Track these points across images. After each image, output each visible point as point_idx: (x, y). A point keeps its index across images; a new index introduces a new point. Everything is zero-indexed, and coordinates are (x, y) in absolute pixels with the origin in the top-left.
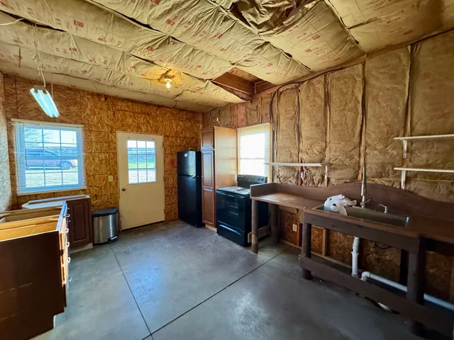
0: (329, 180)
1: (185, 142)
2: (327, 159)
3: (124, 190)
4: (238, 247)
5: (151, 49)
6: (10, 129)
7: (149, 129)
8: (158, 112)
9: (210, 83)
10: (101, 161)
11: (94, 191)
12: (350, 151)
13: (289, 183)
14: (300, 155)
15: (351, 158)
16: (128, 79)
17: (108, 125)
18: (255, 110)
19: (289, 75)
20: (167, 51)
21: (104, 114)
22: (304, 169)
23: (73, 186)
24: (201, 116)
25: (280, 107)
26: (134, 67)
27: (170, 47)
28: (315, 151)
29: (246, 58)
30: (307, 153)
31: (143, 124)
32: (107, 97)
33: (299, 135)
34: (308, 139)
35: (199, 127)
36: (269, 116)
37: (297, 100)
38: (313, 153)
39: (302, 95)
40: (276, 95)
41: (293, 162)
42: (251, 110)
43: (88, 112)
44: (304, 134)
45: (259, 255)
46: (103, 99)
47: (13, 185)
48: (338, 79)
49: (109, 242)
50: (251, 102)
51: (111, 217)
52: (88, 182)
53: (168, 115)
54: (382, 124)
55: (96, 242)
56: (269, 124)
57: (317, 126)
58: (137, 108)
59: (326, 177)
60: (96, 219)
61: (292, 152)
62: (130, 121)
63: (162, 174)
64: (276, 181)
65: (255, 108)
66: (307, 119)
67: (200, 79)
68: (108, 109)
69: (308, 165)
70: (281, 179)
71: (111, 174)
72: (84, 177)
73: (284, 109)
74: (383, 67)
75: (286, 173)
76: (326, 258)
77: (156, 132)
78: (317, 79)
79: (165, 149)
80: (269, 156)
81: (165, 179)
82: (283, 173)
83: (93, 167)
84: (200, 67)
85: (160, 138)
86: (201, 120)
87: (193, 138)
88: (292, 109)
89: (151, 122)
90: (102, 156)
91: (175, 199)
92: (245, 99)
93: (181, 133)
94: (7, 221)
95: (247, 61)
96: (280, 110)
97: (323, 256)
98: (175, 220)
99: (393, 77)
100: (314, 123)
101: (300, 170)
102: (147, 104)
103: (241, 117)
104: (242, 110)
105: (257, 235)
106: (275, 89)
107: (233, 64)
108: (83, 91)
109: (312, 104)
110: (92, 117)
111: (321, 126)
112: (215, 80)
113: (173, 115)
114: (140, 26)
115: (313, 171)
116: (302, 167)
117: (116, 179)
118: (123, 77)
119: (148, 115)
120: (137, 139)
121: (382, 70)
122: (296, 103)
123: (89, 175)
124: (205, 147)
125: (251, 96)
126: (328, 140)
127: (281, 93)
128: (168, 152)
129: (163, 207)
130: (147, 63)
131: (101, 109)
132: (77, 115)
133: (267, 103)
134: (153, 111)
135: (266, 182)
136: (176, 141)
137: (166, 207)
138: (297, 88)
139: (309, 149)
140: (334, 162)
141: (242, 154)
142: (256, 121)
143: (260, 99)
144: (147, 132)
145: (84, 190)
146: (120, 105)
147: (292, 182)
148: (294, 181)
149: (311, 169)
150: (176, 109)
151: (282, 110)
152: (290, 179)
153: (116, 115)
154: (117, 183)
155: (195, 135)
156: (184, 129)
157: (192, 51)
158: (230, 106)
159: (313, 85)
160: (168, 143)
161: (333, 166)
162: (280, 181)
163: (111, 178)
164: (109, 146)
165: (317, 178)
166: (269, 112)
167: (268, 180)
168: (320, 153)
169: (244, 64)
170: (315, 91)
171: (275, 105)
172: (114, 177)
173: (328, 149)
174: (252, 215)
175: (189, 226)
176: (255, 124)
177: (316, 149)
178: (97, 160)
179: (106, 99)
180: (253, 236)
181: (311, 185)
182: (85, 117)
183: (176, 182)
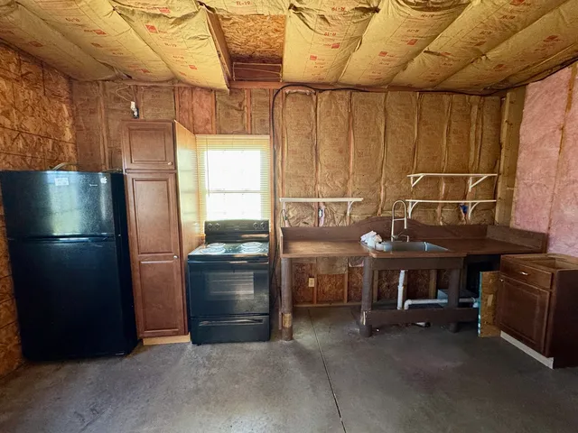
0: (350, 216)
2: (350, 193)
12: (373, 184)
13: (303, 225)
15: (373, 190)
18: (236, 110)
22: (322, 205)
25: (286, 115)
28: (337, 183)
30: (327, 185)
33: (317, 160)
34: (328, 166)
35: (60, 110)
36: (268, 125)
37: (313, 112)
38: (334, 185)
40: (280, 94)
41: (308, 197)
42: (229, 106)
48: (362, 102)
54: (399, 159)
56: (266, 137)
59: (348, 213)
61: (308, 182)
66: (327, 141)
69: (327, 200)
74: (401, 105)
75: (301, 213)
78: (340, 93)
80: (268, 188)
82: (296, 212)
86: (65, 94)
87: (48, 137)
88: (306, 123)
96: (288, 120)
97: (345, 304)
99: (407, 116)
100: (337, 148)
101: (317, 207)
103: (203, 114)
106: (277, 86)
109: (334, 123)
111: (344, 153)
115: (335, 208)
116: (319, 203)
121: (399, 107)
122: (313, 117)
127: (287, 95)
133: (263, 103)
139: (329, 180)
142: (241, 128)
143: (248, 92)
147: (309, 223)
148: (312, 222)
149: (333, 205)
151: (291, 122)
152: (305, 220)
155: (50, 130)
156: (13, 105)
159: (335, 98)
165: (338, 216)
168: (343, 185)
170: (337, 108)
171: (277, 110)
173: (351, 181)
175: (68, 366)
176: (238, 133)
177: (339, 180)
180: (288, 316)
181: (331, 225)
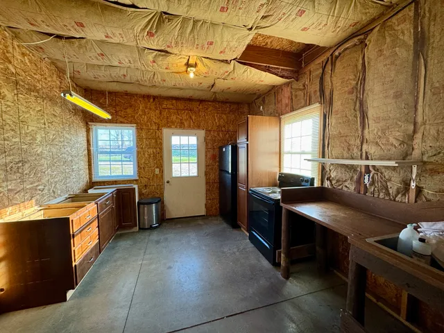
0: (419, 190)
1: (227, 136)
2: (416, 153)
3: (168, 182)
4: (265, 263)
5: (150, 34)
6: (88, 131)
7: (192, 124)
8: (201, 107)
9: (237, 64)
10: (150, 155)
11: (144, 181)
13: (345, 189)
14: (365, 147)
16: (159, 75)
17: (155, 123)
18: (301, 90)
19: (341, 23)
20: (166, 32)
21: (152, 114)
22: (371, 169)
23: (128, 176)
24: (246, 107)
25: (334, 79)
26: (154, 62)
27: (167, 27)
28: (392, 140)
29: (262, 14)
30: (377, 143)
31: (186, 120)
32: (155, 98)
33: (364, 116)
34: (377, 120)
36: (318, 94)
37: (361, 61)
38: (388, 143)
39: (371, 52)
40: (330, 62)
41: (352, 158)
42: (297, 90)
43: (140, 112)
44: (371, 113)
45: (288, 283)
46: (152, 100)
47: (90, 174)
49: (151, 228)
50: (297, 80)
51: (154, 205)
52: (139, 173)
53: (210, 109)
55: (141, 227)
56: (317, 105)
57: (397, 96)
58: (181, 105)
59: (413, 185)
60: (142, 206)
61: (352, 142)
62: (174, 118)
63: (203, 169)
64: (327, 184)
65: (302, 87)
66: (378, 88)
67: (222, 61)
68: (156, 108)
69: (378, 163)
70: (334, 182)
71: (157, 167)
72: (136, 169)
73: (340, 80)
75: (340, 175)
76: (407, 324)
77: (199, 127)
79: (206, 143)
80: (317, 149)
81: (206, 174)
82: (335, 174)
83: (143, 161)
84: (211, 43)
85: (202, 133)
86: (246, 111)
88: (352, 77)
89: (193, 117)
90: (151, 151)
91: (216, 195)
92: (287, 78)
93: (224, 127)
94: (72, 201)
95: (264, 17)
96: (334, 82)
97: (402, 319)
98: (215, 216)
100: (392, 92)
101: (363, 170)
102: (190, 100)
103: (285, 101)
104: (286, 92)
105: (288, 255)
106: (328, 54)
107: (251, 29)
108: (136, 95)
109: (388, 62)
110: (143, 116)
111: (404, 96)
112: (240, 58)
113: (216, 108)
114: (125, 8)
115: (387, 174)
116: (367, 167)
117: (162, 171)
118: (154, 75)
119: (191, 110)
120: (180, 135)
122: (360, 67)
123: (140, 168)
124: (242, 140)
125: (297, 72)
126: (419, 119)
127: (337, 57)
128: (210, 146)
129: (203, 201)
130: (163, 53)
131: (150, 109)
132: (132, 116)
133: (317, 75)
134: (195, 105)
135: (312, 183)
136: (219, 135)
137: (207, 202)
138: (362, 42)
139: (380, 137)
140: (432, 160)
141: (286, 147)
142: (303, 103)
143: (308, 73)
144: (189, 127)
145: (136, 180)
146: (166, 104)
147: (350, 187)
148: (352, 188)
149: (383, 170)
150: (219, 102)
151: (337, 82)
152: (346, 184)
153: (163, 113)
154: (162, 176)
156: (227, 123)
157: (194, 24)
158: (273, 90)
159: (391, 28)
160: (209, 138)
161: (429, 167)
162: (332, 185)
163: (157, 171)
164: (156, 141)
165: (394, 186)
166: (318, 89)
167: (315, 181)
169: (263, 24)
170: (395, 38)
171: (327, 78)
172: (160, 170)
173: (419, 136)
174: (283, 227)
176: (302, 108)
177: (394, 136)
178: (146, 156)
179: (154, 99)
180: (282, 255)
181: (382, 195)
182: (138, 117)
183: (217, 177)
